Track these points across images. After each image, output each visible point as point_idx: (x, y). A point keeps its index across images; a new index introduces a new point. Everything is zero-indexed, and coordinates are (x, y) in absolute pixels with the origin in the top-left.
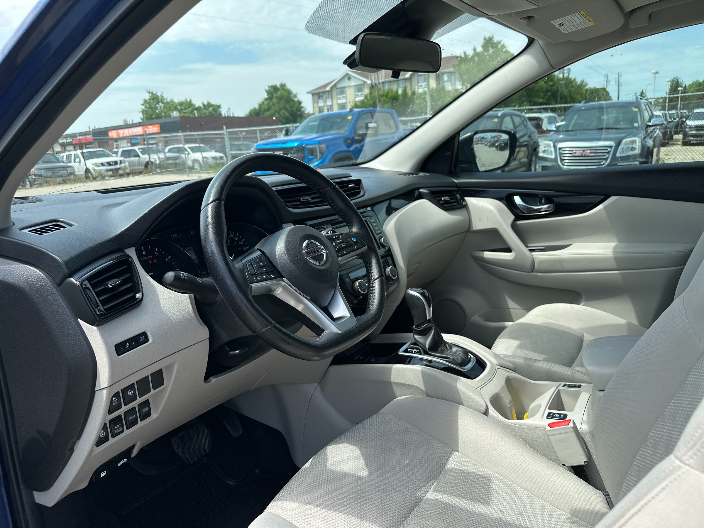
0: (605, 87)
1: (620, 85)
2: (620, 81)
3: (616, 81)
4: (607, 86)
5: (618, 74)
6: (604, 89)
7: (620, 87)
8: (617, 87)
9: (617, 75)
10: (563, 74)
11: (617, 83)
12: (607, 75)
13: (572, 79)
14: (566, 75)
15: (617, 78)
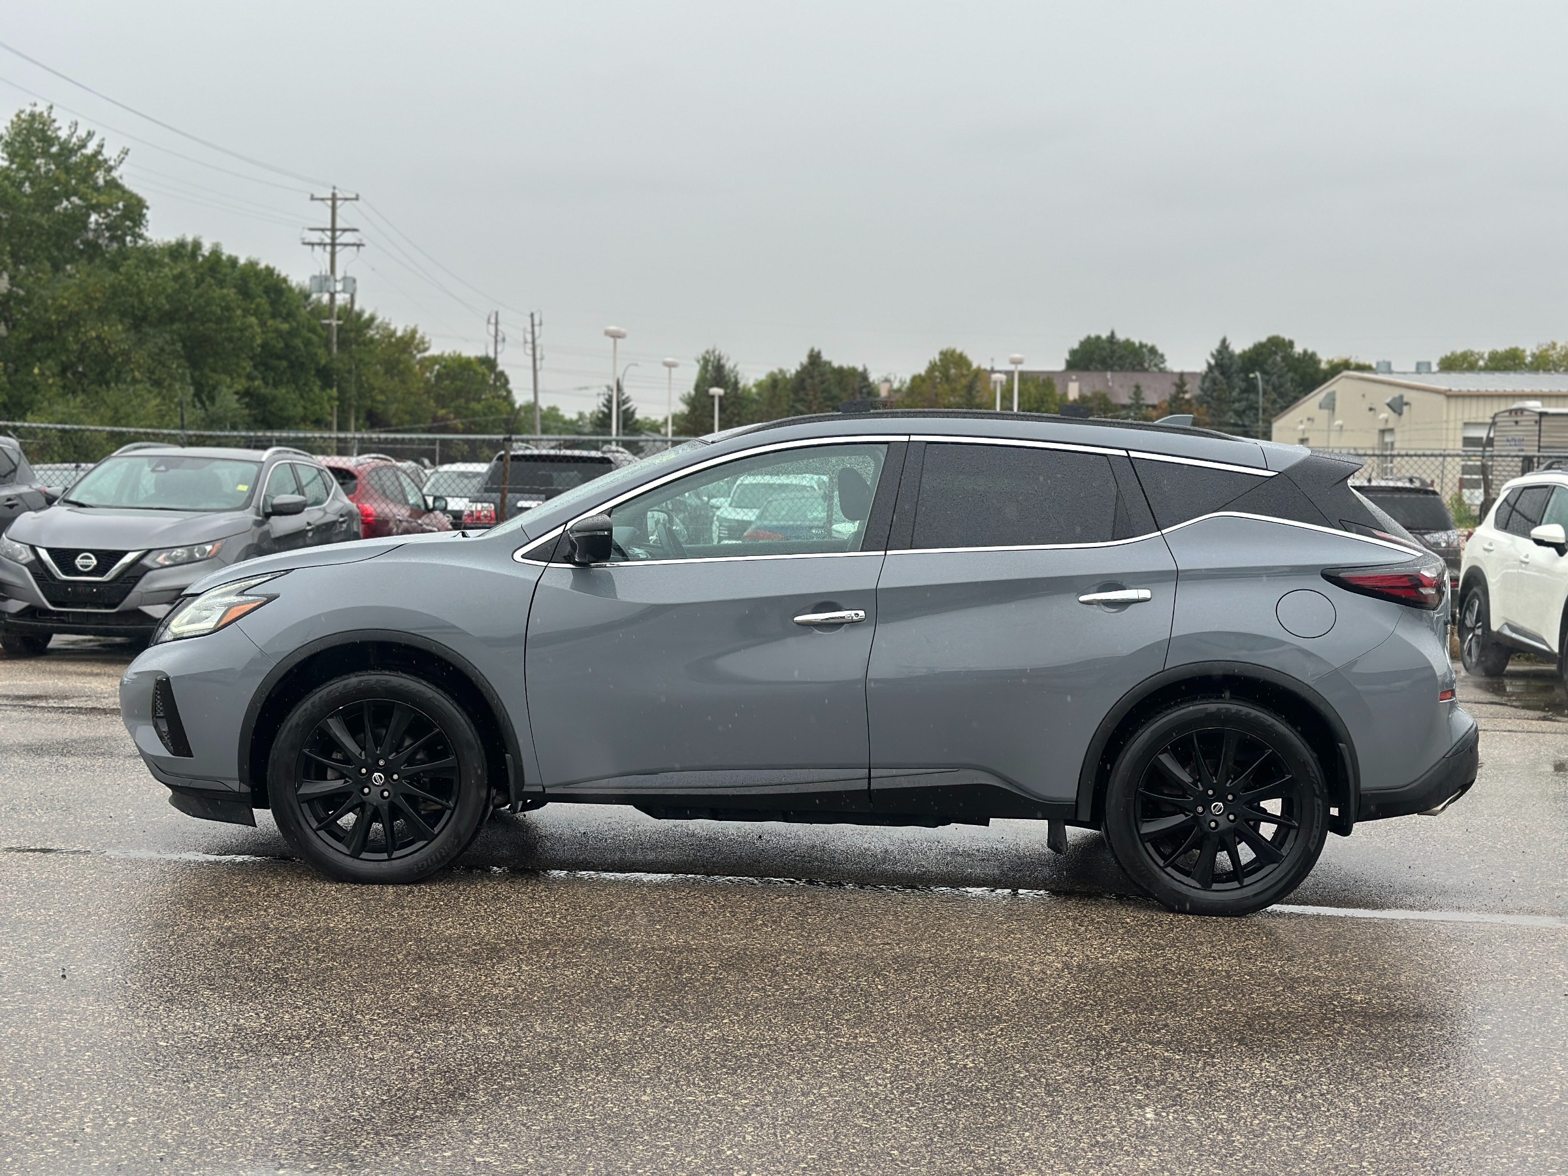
0: (492, 355)
1: (538, 356)
2: (538, 342)
3: (526, 342)
4: (496, 353)
5: (532, 315)
6: (489, 363)
7: (538, 363)
8: (530, 359)
9: (529, 319)
10: (332, 295)
11: (530, 346)
12: (497, 314)
13: (366, 316)
14: (341, 299)
15: (529, 329)
